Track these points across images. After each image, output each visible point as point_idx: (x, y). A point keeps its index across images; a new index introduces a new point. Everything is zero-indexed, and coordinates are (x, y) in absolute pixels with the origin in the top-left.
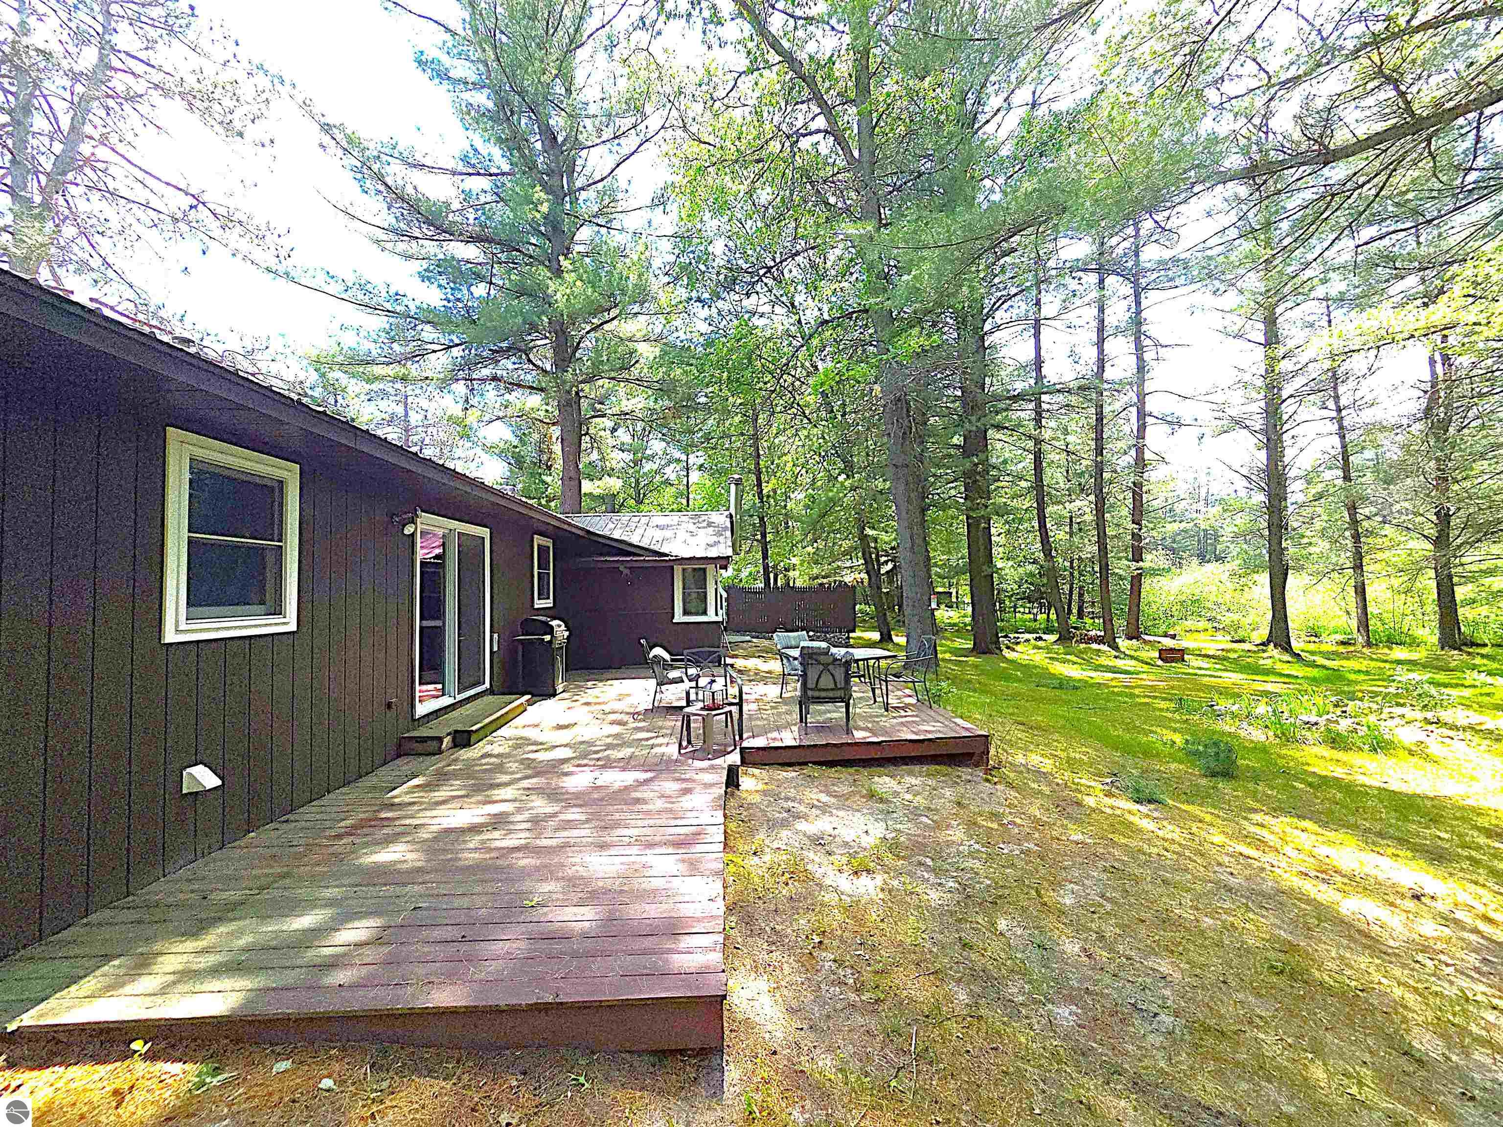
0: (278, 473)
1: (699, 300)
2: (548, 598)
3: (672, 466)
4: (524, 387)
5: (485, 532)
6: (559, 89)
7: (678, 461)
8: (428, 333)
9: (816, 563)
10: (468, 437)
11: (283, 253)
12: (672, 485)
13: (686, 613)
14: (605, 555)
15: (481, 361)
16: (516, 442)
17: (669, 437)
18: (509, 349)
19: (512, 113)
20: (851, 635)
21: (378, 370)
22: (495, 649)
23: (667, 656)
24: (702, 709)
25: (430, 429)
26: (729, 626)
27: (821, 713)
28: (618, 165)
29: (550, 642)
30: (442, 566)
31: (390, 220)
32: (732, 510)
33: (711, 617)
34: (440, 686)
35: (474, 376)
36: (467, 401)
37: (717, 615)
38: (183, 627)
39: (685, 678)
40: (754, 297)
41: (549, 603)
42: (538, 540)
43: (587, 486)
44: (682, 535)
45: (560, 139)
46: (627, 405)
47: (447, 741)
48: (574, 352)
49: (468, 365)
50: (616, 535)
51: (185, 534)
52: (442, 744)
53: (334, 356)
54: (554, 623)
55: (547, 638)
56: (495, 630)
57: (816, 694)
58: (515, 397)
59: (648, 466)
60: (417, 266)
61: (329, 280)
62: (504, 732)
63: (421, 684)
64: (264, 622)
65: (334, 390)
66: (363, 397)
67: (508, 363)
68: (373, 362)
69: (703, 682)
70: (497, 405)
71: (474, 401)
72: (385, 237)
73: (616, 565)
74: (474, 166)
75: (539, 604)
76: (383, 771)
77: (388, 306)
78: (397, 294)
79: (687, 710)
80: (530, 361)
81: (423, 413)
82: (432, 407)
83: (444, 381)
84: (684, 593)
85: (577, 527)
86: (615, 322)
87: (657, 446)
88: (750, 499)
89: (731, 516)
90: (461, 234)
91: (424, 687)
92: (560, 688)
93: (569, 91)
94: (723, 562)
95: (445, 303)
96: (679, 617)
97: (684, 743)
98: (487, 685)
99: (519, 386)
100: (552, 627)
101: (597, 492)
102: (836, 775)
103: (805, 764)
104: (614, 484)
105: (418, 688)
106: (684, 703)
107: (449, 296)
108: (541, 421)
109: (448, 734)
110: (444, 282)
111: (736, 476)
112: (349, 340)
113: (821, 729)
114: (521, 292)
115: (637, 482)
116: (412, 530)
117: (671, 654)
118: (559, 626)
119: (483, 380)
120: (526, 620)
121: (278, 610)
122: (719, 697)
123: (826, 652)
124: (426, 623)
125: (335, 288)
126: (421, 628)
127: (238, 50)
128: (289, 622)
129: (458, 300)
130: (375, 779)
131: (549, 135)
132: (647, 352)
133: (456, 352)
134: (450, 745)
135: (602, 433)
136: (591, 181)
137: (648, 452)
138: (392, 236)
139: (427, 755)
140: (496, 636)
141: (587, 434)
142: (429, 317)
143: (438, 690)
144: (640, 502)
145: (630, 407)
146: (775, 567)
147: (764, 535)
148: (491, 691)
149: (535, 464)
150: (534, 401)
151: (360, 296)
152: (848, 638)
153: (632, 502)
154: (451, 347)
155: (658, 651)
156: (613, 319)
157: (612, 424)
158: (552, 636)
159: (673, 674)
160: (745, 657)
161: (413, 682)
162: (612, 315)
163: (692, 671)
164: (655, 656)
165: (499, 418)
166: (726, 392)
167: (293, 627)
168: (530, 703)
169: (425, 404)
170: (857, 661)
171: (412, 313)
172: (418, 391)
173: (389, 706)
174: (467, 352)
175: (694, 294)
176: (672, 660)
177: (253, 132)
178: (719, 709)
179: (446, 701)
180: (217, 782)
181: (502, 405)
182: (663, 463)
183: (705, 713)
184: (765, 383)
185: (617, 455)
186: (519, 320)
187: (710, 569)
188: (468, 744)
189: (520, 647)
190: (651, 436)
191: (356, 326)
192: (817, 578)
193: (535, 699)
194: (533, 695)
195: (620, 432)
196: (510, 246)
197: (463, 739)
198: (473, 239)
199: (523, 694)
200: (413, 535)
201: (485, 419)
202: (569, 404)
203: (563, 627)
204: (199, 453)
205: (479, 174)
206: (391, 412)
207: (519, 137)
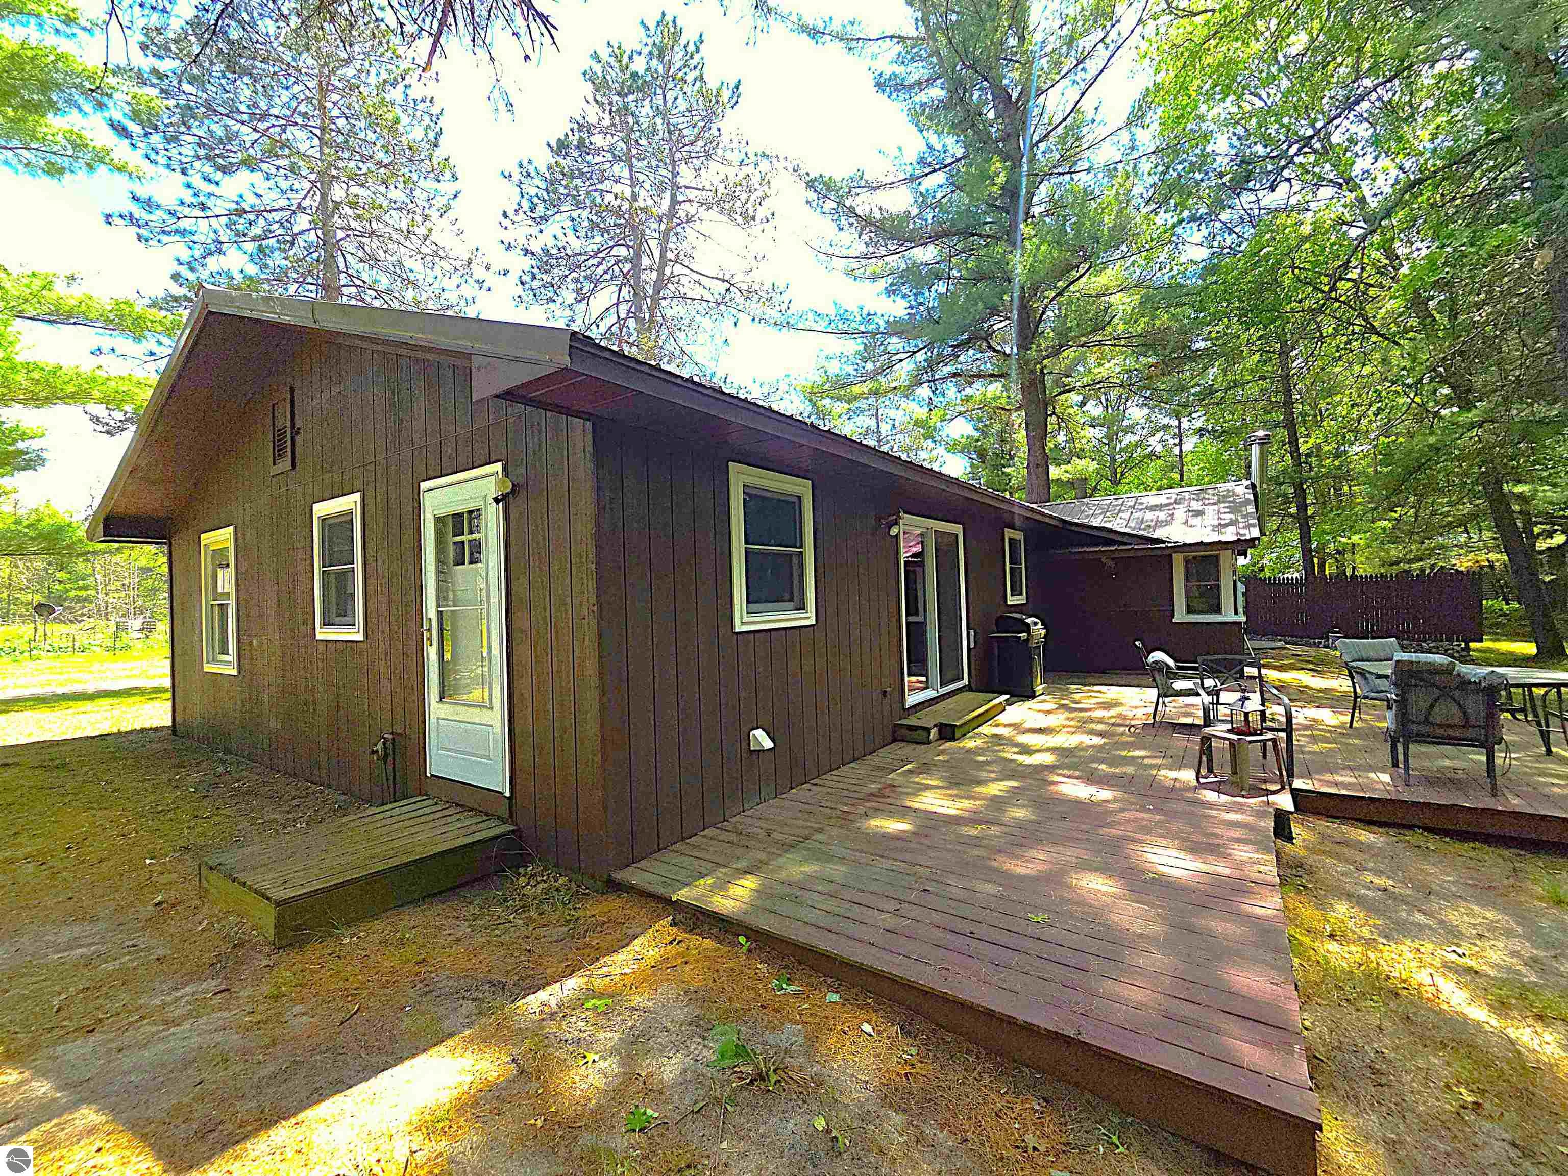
0: (797, 490)
1: (1193, 219)
2: (1021, 594)
3: (1159, 435)
4: (984, 376)
5: (958, 529)
6: (1013, 42)
7: (1166, 427)
8: (895, 343)
9: (1396, 541)
10: (932, 438)
11: (784, 307)
12: (1159, 458)
13: (1190, 610)
14: (1083, 546)
15: (941, 360)
16: (977, 435)
17: (1154, 400)
18: (970, 340)
19: (965, 90)
20: (1473, 645)
21: (856, 390)
22: (972, 645)
23: (1171, 662)
24: (1229, 731)
25: (897, 437)
26: (1254, 628)
27: (1428, 757)
28: (1083, 94)
29: (1027, 640)
30: (922, 564)
31: (860, 248)
32: (1255, 479)
33: (1228, 616)
34: (924, 679)
35: (937, 377)
36: (930, 403)
37: (1236, 613)
38: (745, 619)
39: (1201, 691)
40: (1283, 188)
41: (1021, 600)
42: (1008, 533)
43: (1055, 472)
44: (1180, 513)
45: (1015, 95)
46: (1101, 372)
47: (934, 732)
48: (1037, 326)
49: (931, 365)
50: (1096, 523)
51: (743, 546)
52: (929, 733)
53: (823, 385)
54: (1029, 620)
55: (1023, 636)
56: (971, 626)
57: (1423, 729)
58: (976, 390)
59: (1129, 439)
60: (882, 284)
61: (817, 319)
62: (986, 729)
63: (909, 675)
64: (792, 616)
65: (823, 414)
66: (845, 417)
67: (967, 356)
68: (851, 384)
69: (1226, 697)
70: (958, 401)
71: (936, 400)
72: (857, 265)
73: (1099, 556)
74: (930, 165)
75: (1011, 601)
76: (883, 752)
77: (862, 329)
78: (869, 315)
79: (1207, 730)
80: (990, 347)
81: (891, 422)
82: (899, 416)
83: (909, 387)
84: (1186, 586)
85: (1051, 517)
86: (1084, 279)
87: (1136, 413)
88: (1281, 461)
89: (1253, 486)
90: (922, 237)
91: (914, 679)
92: (1039, 689)
93: (1022, 39)
94: (1241, 546)
95: (909, 311)
96: (1181, 616)
97: (1204, 772)
98: (966, 681)
99: (979, 376)
100: (1028, 625)
101: (1065, 477)
102: (1472, 854)
103: (1411, 827)
104: (1086, 466)
105: (906, 679)
106: (1200, 722)
107: (913, 303)
108: (1003, 409)
109: (935, 726)
110: (907, 291)
111: (1261, 433)
112: (834, 368)
113: (1433, 781)
114: (979, 277)
115: (1113, 460)
116: (897, 531)
117: (1176, 661)
118: (1036, 624)
119: (944, 379)
120: (1002, 617)
121: (802, 607)
122: (1254, 719)
123: (1447, 671)
124: (912, 619)
125: (822, 325)
126: (908, 624)
127: (748, 149)
128: (808, 618)
129: (921, 304)
130: (877, 759)
131: (1003, 98)
132: (1123, 303)
133: (920, 356)
134: (937, 736)
135: (1071, 411)
136: (1050, 128)
137: (1125, 423)
138: (864, 262)
139: (917, 743)
140: (972, 633)
141: (1054, 413)
142: (896, 328)
143: (921, 682)
144: (1116, 482)
145: (1105, 374)
146: (1321, 548)
147: (1303, 507)
148: (969, 688)
149: (997, 455)
150: (995, 388)
151: (840, 326)
152: (1467, 649)
153: (1106, 484)
154: (915, 353)
155: (1158, 656)
156: (1081, 276)
157: (1080, 398)
158: (1029, 634)
159: (1179, 685)
160: (1280, 668)
161: (902, 673)
162: (1081, 271)
163: (1209, 683)
164: (1156, 662)
165: (960, 414)
166: (1236, 327)
167: (812, 621)
168: (1009, 703)
169: (892, 413)
170: (1508, 686)
171: (882, 329)
172: (887, 403)
173: (885, 693)
174: (929, 354)
175: (1186, 214)
176: (1179, 668)
177: (761, 213)
178: (1256, 734)
179: (930, 694)
180: (771, 745)
181: (962, 400)
182: (1145, 432)
183: (1235, 737)
184: (1300, 302)
185: (1089, 432)
186: (980, 306)
187: (1225, 555)
188: (953, 739)
189: (996, 645)
190: (1129, 403)
191: (838, 354)
192: (1396, 563)
193: (1014, 699)
194: (1012, 696)
195: (1089, 406)
196: (966, 233)
197: (948, 732)
198: (934, 238)
199: (1002, 693)
200: (897, 536)
201: (948, 417)
202: (1032, 383)
203: (1040, 626)
204: (749, 480)
205: (935, 171)
206: (865, 426)
207: (972, 114)
